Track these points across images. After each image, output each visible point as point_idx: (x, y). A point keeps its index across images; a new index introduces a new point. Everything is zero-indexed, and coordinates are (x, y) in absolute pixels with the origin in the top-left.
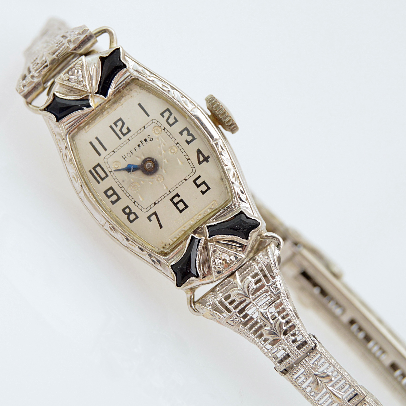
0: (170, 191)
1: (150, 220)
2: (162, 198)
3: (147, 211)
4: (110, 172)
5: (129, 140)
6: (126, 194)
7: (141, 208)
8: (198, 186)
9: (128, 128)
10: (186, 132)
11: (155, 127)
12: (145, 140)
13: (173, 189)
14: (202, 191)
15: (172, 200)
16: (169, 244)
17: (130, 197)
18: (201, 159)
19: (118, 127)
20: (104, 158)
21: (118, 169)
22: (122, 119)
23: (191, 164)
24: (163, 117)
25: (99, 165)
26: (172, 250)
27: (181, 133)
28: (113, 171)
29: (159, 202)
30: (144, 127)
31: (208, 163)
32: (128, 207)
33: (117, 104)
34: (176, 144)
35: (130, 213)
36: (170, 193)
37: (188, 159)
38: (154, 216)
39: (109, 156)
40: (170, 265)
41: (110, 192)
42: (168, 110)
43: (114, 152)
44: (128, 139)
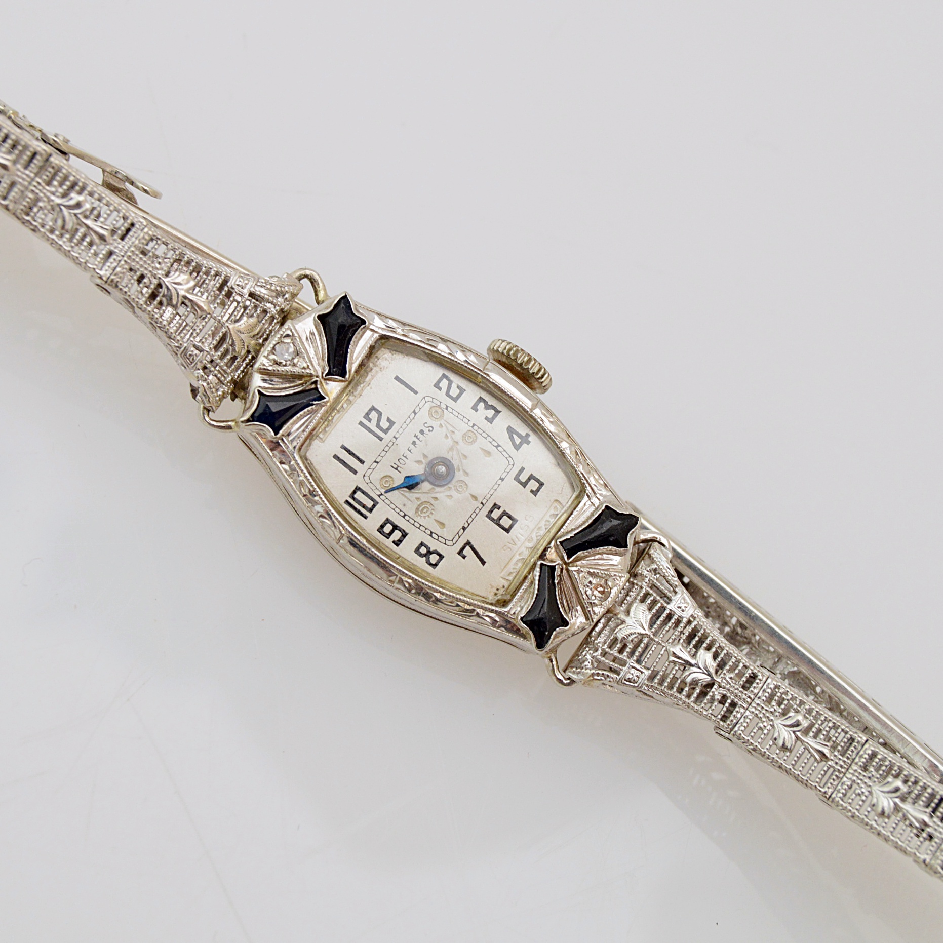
0: (482, 503)
1: (464, 557)
2: (473, 517)
3: (454, 543)
4: (379, 496)
5: (396, 438)
6: (414, 525)
7: (443, 541)
8: (524, 485)
9: (388, 420)
10: (482, 405)
11: (431, 408)
12: (422, 432)
13: (487, 498)
14: (532, 491)
15: (489, 516)
16: (504, 587)
17: (421, 528)
18: (518, 441)
19: (372, 421)
20: (364, 476)
21: (389, 488)
22: (376, 406)
23: (504, 453)
24: (440, 389)
25: (358, 489)
26: (513, 595)
27: (475, 408)
28: (383, 493)
29: (469, 524)
30: (414, 412)
31: (530, 445)
32: (422, 544)
33: (362, 385)
34: (472, 427)
35: (429, 552)
36: (483, 505)
37: (497, 447)
38: (468, 548)
39: (370, 471)
40: (519, 618)
41: (388, 528)
42: (444, 376)
43: (378, 463)
44: (394, 437)
